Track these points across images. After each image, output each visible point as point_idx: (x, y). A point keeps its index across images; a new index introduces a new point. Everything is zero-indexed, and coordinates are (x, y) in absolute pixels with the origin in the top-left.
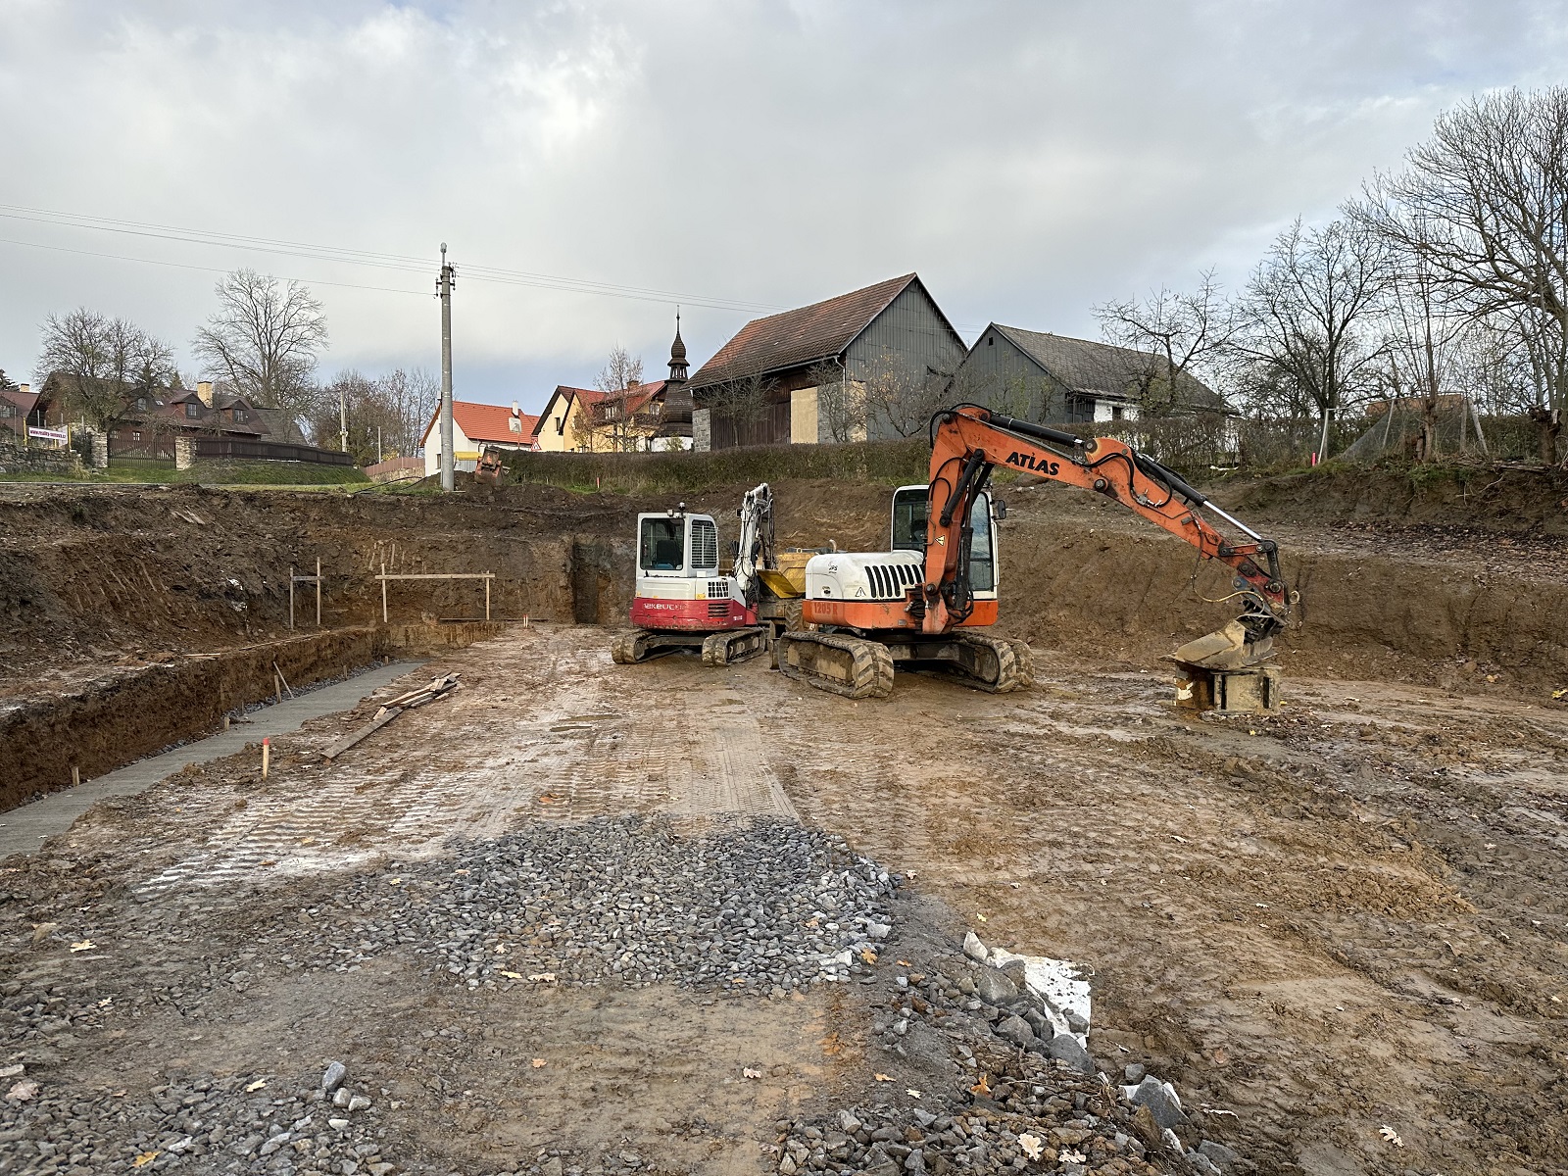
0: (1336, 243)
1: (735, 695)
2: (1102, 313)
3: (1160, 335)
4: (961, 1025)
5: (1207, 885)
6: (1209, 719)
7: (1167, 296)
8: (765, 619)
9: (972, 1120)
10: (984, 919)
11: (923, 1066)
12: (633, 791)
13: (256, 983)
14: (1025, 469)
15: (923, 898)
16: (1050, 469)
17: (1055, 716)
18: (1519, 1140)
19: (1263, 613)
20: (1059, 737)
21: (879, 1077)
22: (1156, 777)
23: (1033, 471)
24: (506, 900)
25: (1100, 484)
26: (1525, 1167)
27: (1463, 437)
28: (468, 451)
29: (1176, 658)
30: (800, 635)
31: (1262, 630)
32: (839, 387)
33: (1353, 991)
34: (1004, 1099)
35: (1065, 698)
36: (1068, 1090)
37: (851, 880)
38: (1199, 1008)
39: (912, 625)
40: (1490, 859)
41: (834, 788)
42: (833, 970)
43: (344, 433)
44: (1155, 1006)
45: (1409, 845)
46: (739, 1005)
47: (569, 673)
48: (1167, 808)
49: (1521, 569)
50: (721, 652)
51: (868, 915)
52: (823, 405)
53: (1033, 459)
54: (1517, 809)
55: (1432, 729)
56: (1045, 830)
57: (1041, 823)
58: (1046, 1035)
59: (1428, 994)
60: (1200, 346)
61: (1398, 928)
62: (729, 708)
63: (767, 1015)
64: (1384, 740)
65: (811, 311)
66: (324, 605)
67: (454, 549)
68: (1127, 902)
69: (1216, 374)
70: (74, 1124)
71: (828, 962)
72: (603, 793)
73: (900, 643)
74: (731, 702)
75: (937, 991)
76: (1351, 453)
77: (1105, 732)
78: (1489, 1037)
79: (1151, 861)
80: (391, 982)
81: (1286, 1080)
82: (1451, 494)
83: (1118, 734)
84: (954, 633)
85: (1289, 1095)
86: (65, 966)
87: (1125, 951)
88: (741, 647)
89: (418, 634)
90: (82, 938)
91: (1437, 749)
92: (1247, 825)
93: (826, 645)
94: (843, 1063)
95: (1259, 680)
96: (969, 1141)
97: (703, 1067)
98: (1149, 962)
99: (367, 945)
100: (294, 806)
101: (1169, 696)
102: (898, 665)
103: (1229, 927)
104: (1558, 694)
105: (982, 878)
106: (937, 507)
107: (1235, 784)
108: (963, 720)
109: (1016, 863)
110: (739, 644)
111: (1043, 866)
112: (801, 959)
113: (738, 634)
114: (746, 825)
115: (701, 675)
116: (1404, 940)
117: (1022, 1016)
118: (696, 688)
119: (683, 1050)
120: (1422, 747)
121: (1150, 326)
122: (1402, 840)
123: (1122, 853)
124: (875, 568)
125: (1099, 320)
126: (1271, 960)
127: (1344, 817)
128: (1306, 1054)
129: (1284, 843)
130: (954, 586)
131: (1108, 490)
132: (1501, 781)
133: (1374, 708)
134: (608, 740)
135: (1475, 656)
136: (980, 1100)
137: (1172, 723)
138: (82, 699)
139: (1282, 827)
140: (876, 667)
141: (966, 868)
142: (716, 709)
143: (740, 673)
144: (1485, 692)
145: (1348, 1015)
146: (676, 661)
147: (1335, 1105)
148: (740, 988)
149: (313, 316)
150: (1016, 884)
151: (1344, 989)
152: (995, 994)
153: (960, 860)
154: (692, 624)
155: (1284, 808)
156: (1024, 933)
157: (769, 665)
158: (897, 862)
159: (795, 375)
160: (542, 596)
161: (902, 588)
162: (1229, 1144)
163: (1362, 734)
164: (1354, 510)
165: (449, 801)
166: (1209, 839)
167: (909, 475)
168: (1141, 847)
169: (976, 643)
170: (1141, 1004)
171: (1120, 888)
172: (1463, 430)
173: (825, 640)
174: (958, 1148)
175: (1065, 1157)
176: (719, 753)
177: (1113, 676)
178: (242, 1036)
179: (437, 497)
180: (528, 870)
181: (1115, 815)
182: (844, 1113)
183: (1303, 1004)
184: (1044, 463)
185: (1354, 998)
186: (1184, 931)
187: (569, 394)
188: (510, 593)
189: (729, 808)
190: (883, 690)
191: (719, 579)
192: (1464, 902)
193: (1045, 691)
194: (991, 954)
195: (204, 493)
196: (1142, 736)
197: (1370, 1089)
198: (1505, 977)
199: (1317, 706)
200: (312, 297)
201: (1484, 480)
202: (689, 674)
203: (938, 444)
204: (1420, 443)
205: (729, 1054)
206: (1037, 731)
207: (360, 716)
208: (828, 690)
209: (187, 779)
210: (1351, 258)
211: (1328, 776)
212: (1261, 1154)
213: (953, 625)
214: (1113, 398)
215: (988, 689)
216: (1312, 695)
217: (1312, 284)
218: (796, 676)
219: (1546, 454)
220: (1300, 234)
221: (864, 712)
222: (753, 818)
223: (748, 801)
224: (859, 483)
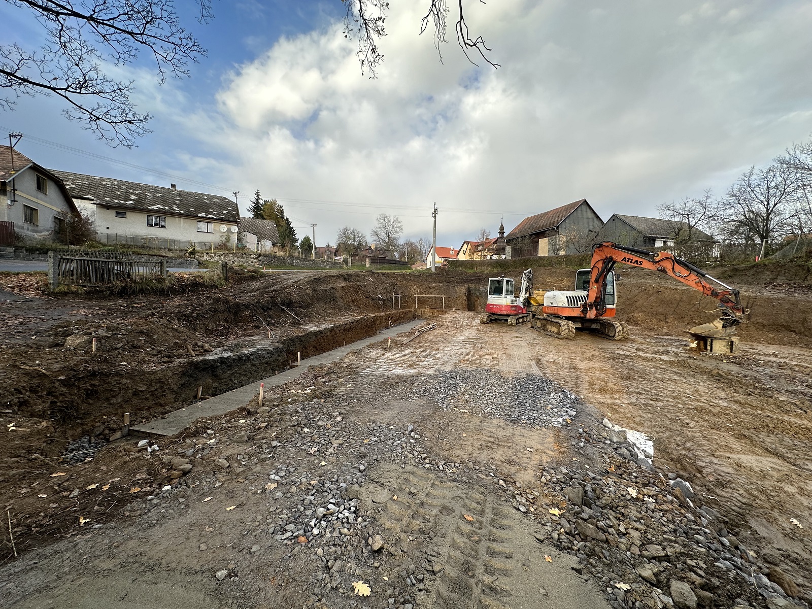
1: (519, 335)
2: (660, 208)
3: (685, 214)
4: (603, 448)
5: (704, 415)
6: (705, 355)
7: (688, 200)
8: (529, 312)
9: (609, 479)
10: (611, 415)
11: (590, 459)
12: (488, 361)
13: (389, 401)
14: (629, 263)
15: (587, 405)
16: (639, 263)
17: (637, 349)
19: (732, 317)
20: (640, 357)
21: (574, 459)
22: (681, 374)
23: (632, 264)
24: (454, 388)
25: (660, 268)
28: (439, 261)
29: (691, 332)
30: (542, 317)
31: (731, 323)
32: (556, 238)
33: (776, 464)
34: (621, 475)
35: (641, 343)
36: (646, 476)
37: (561, 396)
38: (701, 458)
39: (582, 316)
41: (554, 367)
42: (556, 423)
43: (406, 256)
44: (681, 454)
45: (805, 411)
46: (525, 429)
47: (467, 325)
48: (686, 385)
50: (514, 321)
51: (568, 408)
52: (550, 243)
53: (632, 260)
56: (634, 388)
57: (633, 385)
58: (636, 456)
60: (703, 218)
61: (799, 443)
62: (517, 339)
63: (534, 433)
64: (792, 369)
65: (547, 213)
66: (401, 303)
67: (434, 288)
68: (669, 416)
69: (710, 228)
70: (350, 429)
71: (554, 420)
72: (479, 361)
73: (578, 322)
74: (517, 337)
75: (594, 435)
76: (776, 256)
77: (659, 356)
79: (679, 403)
80: (423, 406)
81: (741, 491)
83: (664, 357)
84: (598, 319)
85: (744, 497)
86: (346, 390)
87: (668, 433)
88: (521, 320)
89: (424, 312)
90: (349, 384)
92: (723, 395)
93: (551, 321)
94: (561, 452)
95: (728, 342)
96: (608, 486)
97: (514, 445)
98: (679, 439)
99: (416, 395)
100: (396, 356)
101: (688, 346)
102: (577, 329)
103: (715, 431)
105: (609, 401)
106: (593, 277)
107: (716, 380)
108: (601, 349)
109: (623, 398)
111: (634, 400)
112: (545, 418)
113: (520, 316)
114: (525, 375)
115: (508, 328)
117: (626, 449)
118: (506, 332)
119: (508, 440)
121: (681, 211)
122: (801, 409)
123: (666, 399)
124: (570, 296)
125: (658, 211)
126: (734, 446)
127: (771, 397)
128: (752, 484)
129: (740, 403)
130: (599, 303)
131: (663, 271)
133: (786, 356)
134: (480, 346)
136: (612, 473)
137: (688, 355)
138: (346, 324)
139: (737, 397)
140: (569, 329)
141: (603, 397)
142: (513, 339)
143: (521, 328)
145: (773, 472)
146: (499, 324)
147: (767, 506)
148: (525, 424)
149: (399, 225)
150: (623, 405)
151: (771, 462)
152: (615, 440)
153: (601, 395)
154: (505, 312)
155: (740, 391)
156: (626, 421)
157: (530, 327)
158: (578, 393)
159: (541, 234)
160: (458, 302)
161: (579, 303)
162: (715, 510)
163: (780, 366)
165: (436, 359)
166: (705, 398)
167: (581, 265)
168: (674, 398)
169: (607, 323)
170: (675, 452)
171: (666, 411)
173: (550, 319)
174: (604, 487)
175: (646, 498)
176: (515, 352)
177: (661, 337)
178: (387, 414)
179: (430, 273)
180: (458, 380)
181: (663, 385)
182: (562, 468)
183: (750, 465)
184: (637, 261)
185: (776, 467)
186: (694, 430)
187: (467, 243)
188: (450, 301)
189: (519, 369)
190: (571, 337)
191: (514, 299)
193: (633, 341)
194: (613, 426)
195: (373, 273)
196: (675, 359)
197: (784, 503)
199: (756, 354)
200: (399, 220)
202: (504, 328)
203: (595, 255)
205: (522, 443)
206: (631, 354)
207: (411, 333)
208: (551, 336)
209: (370, 346)
210: (780, 179)
211: (762, 380)
212: (730, 516)
213: (598, 316)
214: (664, 238)
215: (611, 339)
216: (754, 349)
217: (759, 191)
218: (540, 330)
220: (753, 172)
221: (564, 344)
222: (527, 373)
223: (525, 368)
224: (562, 268)
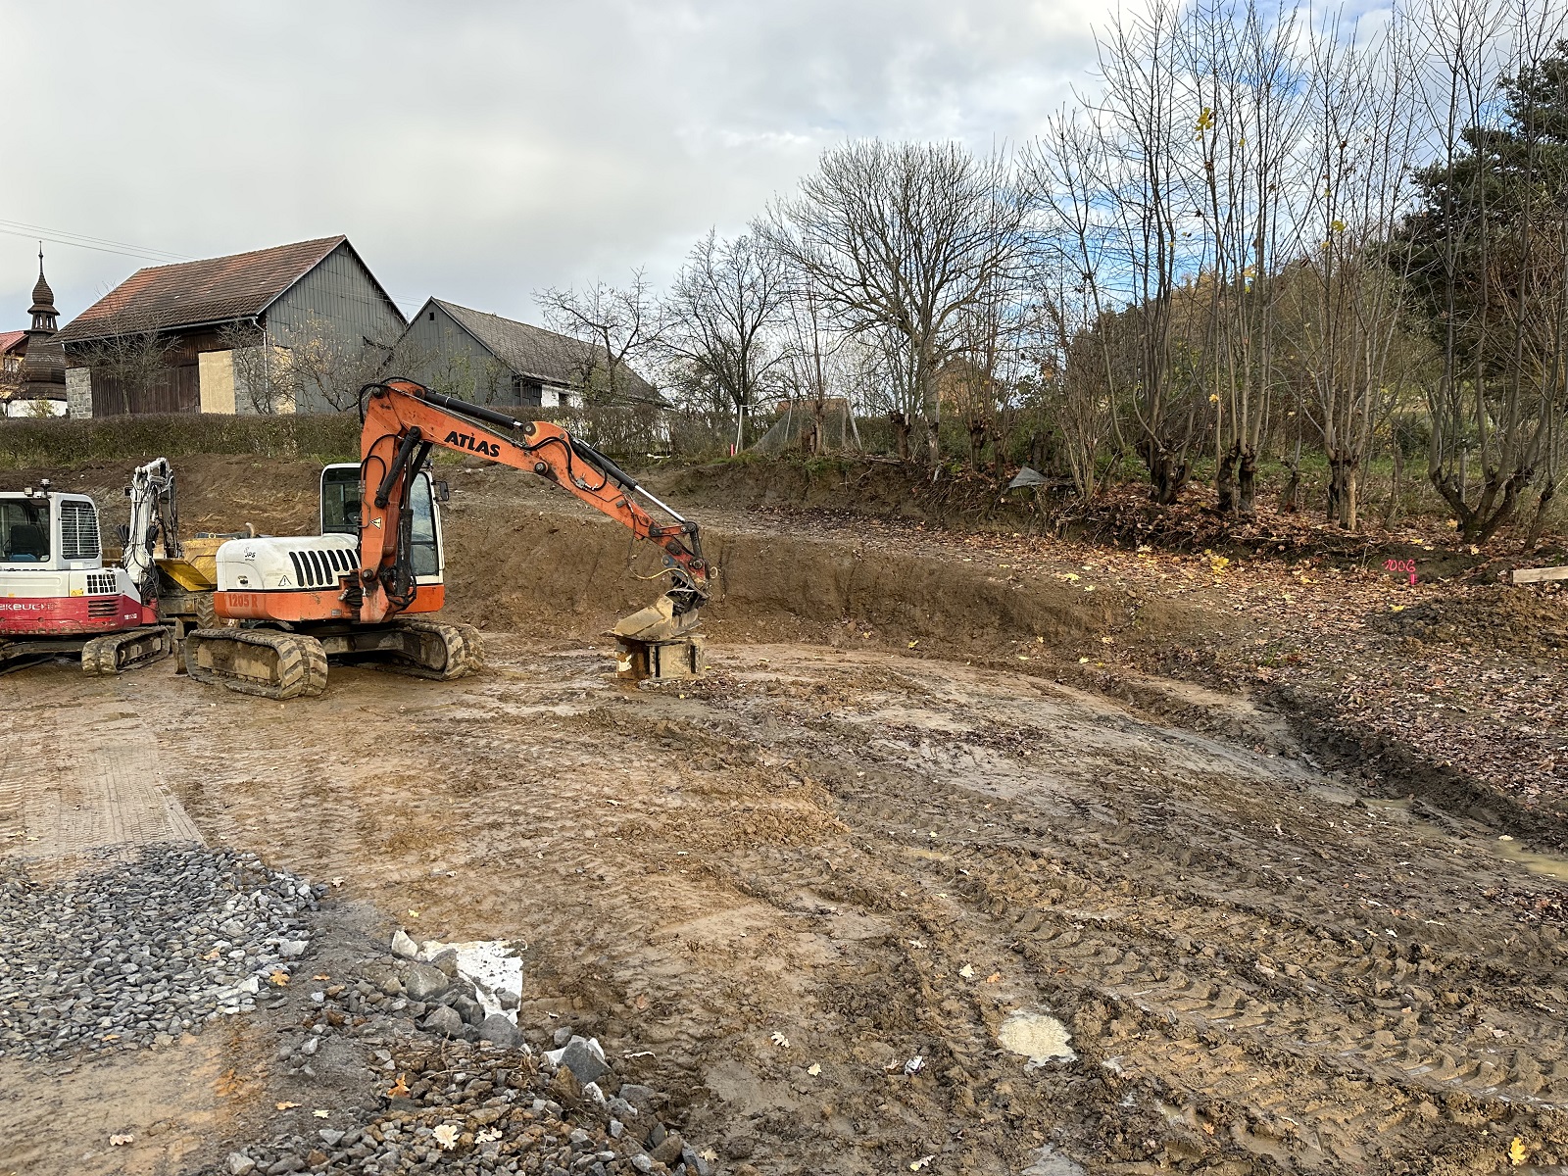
0: (744, 255)
1: (128, 708)
2: (542, 299)
3: (598, 326)
4: (382, 1029)
5: (636, 842)
6: (645, 687)
7: (602, 290)
8: (169, 616)
9: (385, 1126)
10: (416, 915)
11: (334, 1082)
15: (350, 905)
16: (490, 450)
17: (503, 698)
18: (875, 1019)
19: (689, 588)
20: (506, 719)
21: (282, 1106)
22: (596, 746)
23: (474, 452)
25: (539, 468)
26: (879, 1040)
27: (844, 434)
29: (615, 633)
30: (213, 633)
31: (688, 603)
32: (258, 355)
33: (755, 917)
34: (422, 1096)
35: (515, 679)
36: (489, 1070)
37: (264, 899)
38: (624, 960)
39: (347, 615)
40: (861, 784)
41: (250, 801)
42: (234, 1001)
44: (584, 967)
45: (802, 781)
46: (109, 1065)
48: (604, 775)
49: (885, 544)
50: (108, 658)
51: (282, 934)
52: (240, 372)
53: (472, 440)
54: (880, 741)
55: (822, 681)
56: (486, 813)
57: (482, 807)
58: (476, 1019)
59: (812, 908)
61: (791, 854)
62: (113, 725)
63: (147, 1069)
64: (786, 693)
65: (220, 264)
68: (563, 871)
69: (649, 368)
71: (230, 993)
73: (335, 635)
74: (123, 715)
75: (358, 999)
76: (761, 444)
77: (550, 709)
78: (856, 936)
79: (587, 827)
81: (697, 1011)
82: (836, 482)
83: (563, 710)
84: (397, 621)
85: (700, 1023)
87: (559, 918)
88: (136, 651)
91: (824, 697)
92: (674, 781)
93: (245, 643)
94: (240, 1100)
95: (687, 648)
96: (381, 1148)
97: (54, 1147)
98: (580, 925)
101: (612, 669)
102: (331, 659)
103: (654, 878)
104: (912, 645)
105: (416, 873)
106: (371, 487)
107: (665, 745)
108: (407, 712)
109: (453, 851)
110: (134, 647)
111: (481, 850)
112: (194, 997)
113: (131, 636)
114: (133, 857)
115: (82, 687)
116: (796, 864)
117: (451, 1006)
118: (74, 703)
119: (28, 1136)
120: (814, 696)
121: (589, 316)
122: (797, 778)
123: (559, 824)
124: (302, 554)
125: (540, 306)
126: (688, 902)
127: (753, 764)
128: (715, 982)
129: (703, 793)
130: (394, 571)
132: (869, 719)
133: (781, 666)
135: (855, 618)
136: (397, 1102)
137: (612, 695)
139: (702, 779)
140: (306, 663)
141: (399, 866)
142: (100, 726)
143: (137, 681)
144: (863, 646)
145: (749, 939)
146: (44, 673)
147: (737, 1024)
148: (112, 1045)
150: (451, 873)
151: (747, 916)
152: (422, 990)
153: (394, 858)
154: (67, 627)
155: (705, 762)
156: (458, 920)
157: (174, 669)
158: (322, 871)
159: (203, 335)
161: (335, 575)
162: (647, 1082)
163: (769, 690)
164: (764, 495)
166: (640, 798)
167: (347, 452)
168: (578, 815)
169: (421, 630)
170: (570, 969)
171: (555, 858)
172: (844, 429)
173: (244, 637)
174: (366, 1159)
175: (482, 1138)
176: (100, 778)
177: (564, 654)
181: (555, 788)
182: (235, 1156)
183: (713, 938)
184: (484, 444)
185: (755, 923)
186: (614, 889)
189: (110, 840)
190: (316, 688)
191: (103, 571)
192: (841, 824)
193: (496, 674)
194: (421, 949)
196: (585, 709)
197: (765, 1002)
198: (869, 883)
199: (735, 668)
201: (859, 471)
202: (63, 687)
203: (369, 419)
204: (812, 438)
205: (92, 1123)
206: (484, 715)
208: (249, 693)
210: (757, 271)
211: (742, 728)
212: (674, 1084)
213: (395, 613)
214: (558, 384)
215: (436, 677)
216: (733, 658)
217: (726, 291)
218: (209, 679)
219: (901, 450)
220: (715, 243)
221: (291, 715)
222: (144, 850)
223: (137, 829)
224: (287, 461)
